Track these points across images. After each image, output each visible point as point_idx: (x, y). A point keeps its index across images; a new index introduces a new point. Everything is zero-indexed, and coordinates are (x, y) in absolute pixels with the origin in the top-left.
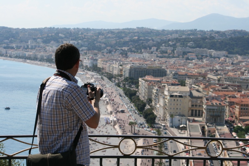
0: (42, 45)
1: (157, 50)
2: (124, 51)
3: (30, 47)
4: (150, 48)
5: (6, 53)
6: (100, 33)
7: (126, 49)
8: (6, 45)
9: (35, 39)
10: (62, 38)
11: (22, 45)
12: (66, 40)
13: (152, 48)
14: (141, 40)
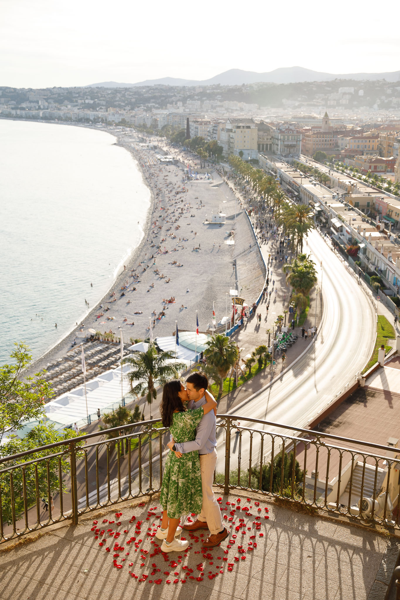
0: (54, 105)
1: (183, 106)
2: (147, 107)
3: (42, 107)
4: (176, 104)
5: (16, 113)
6: (116, 91)
7: (150, 105)
8: (13, 106)
9: (46, 100)
10: (75, 97)
11: (33, 105)
12: (81, 99)
13: (178, 103)
14: (163, 96)
